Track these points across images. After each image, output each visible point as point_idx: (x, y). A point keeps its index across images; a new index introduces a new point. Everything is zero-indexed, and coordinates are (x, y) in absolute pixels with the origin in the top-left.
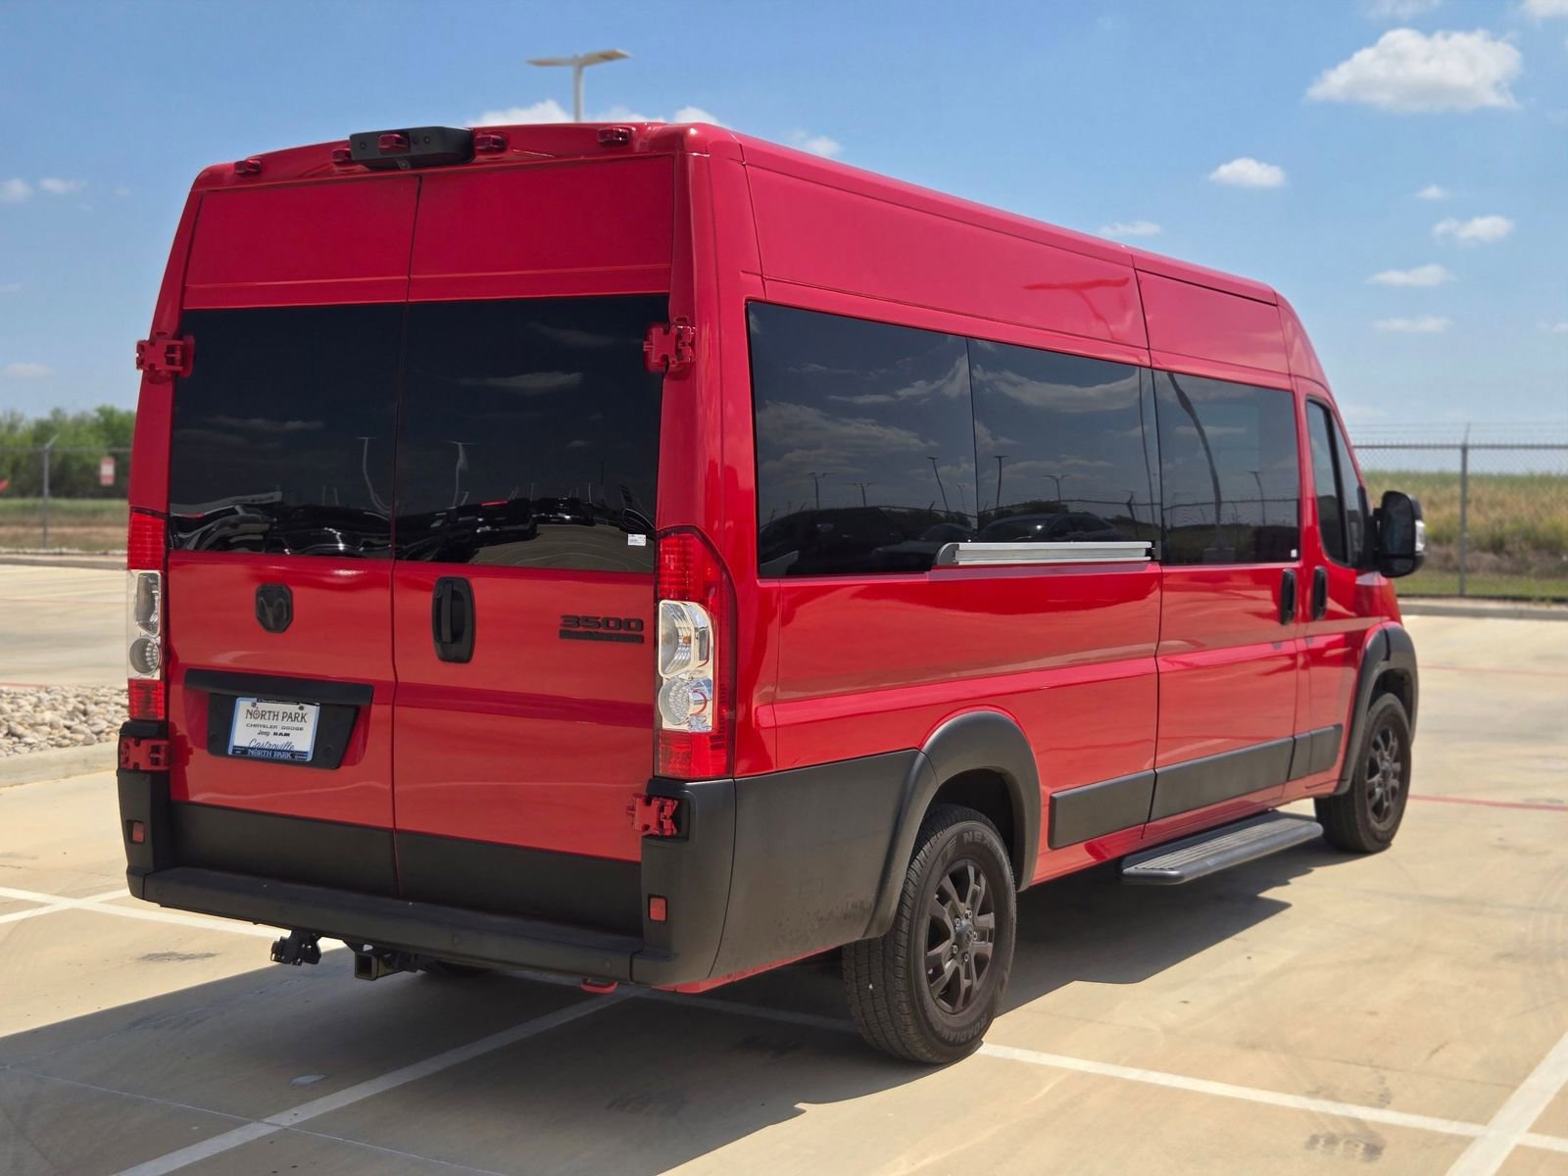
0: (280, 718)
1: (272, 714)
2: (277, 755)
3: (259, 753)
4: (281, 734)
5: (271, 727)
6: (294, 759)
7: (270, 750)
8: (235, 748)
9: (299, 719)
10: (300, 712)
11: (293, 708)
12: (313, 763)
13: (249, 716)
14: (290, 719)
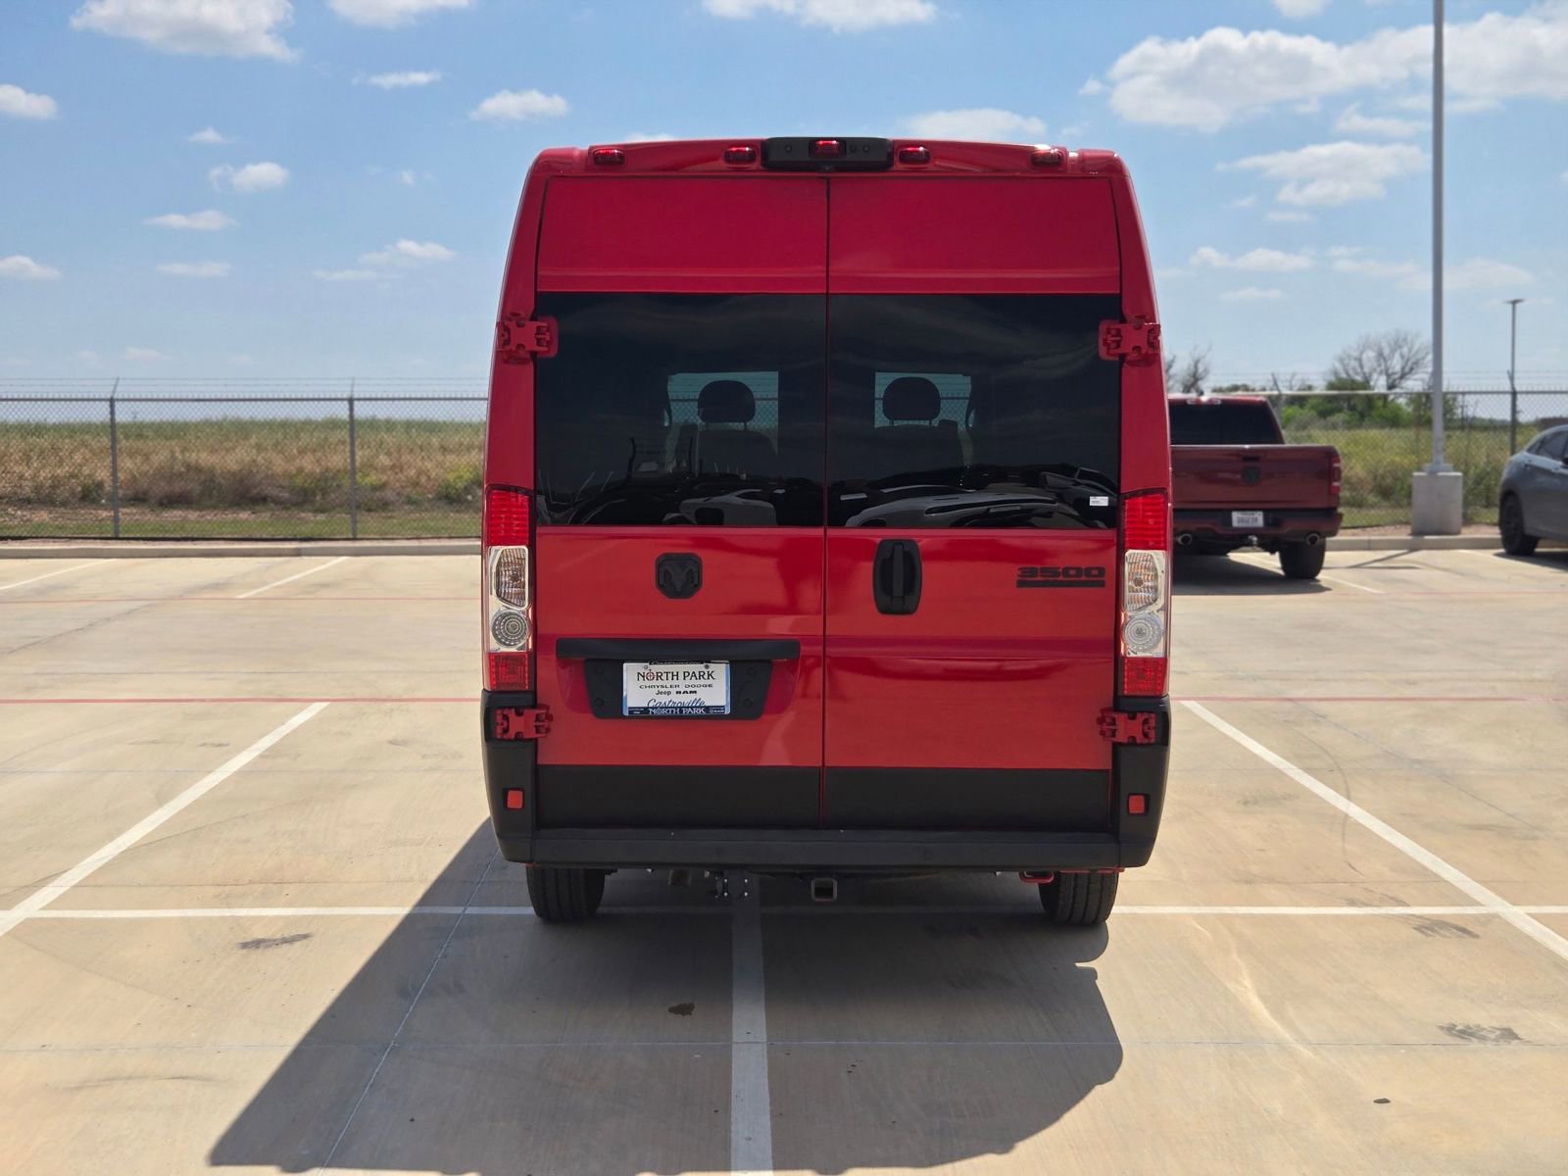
0: (681, 677)
1: (670, 675)
2: (695, 711)
3: (664, 712)
4: (686, 692)
5: (671, 686)
6: (710, 715)
7: (676, 708)
8: (632, 710)
9: (707, 676)
10: (705, 670)
11: (694, 668)
12: (733, 714)
13: (641, 678)
14: (693, 678)
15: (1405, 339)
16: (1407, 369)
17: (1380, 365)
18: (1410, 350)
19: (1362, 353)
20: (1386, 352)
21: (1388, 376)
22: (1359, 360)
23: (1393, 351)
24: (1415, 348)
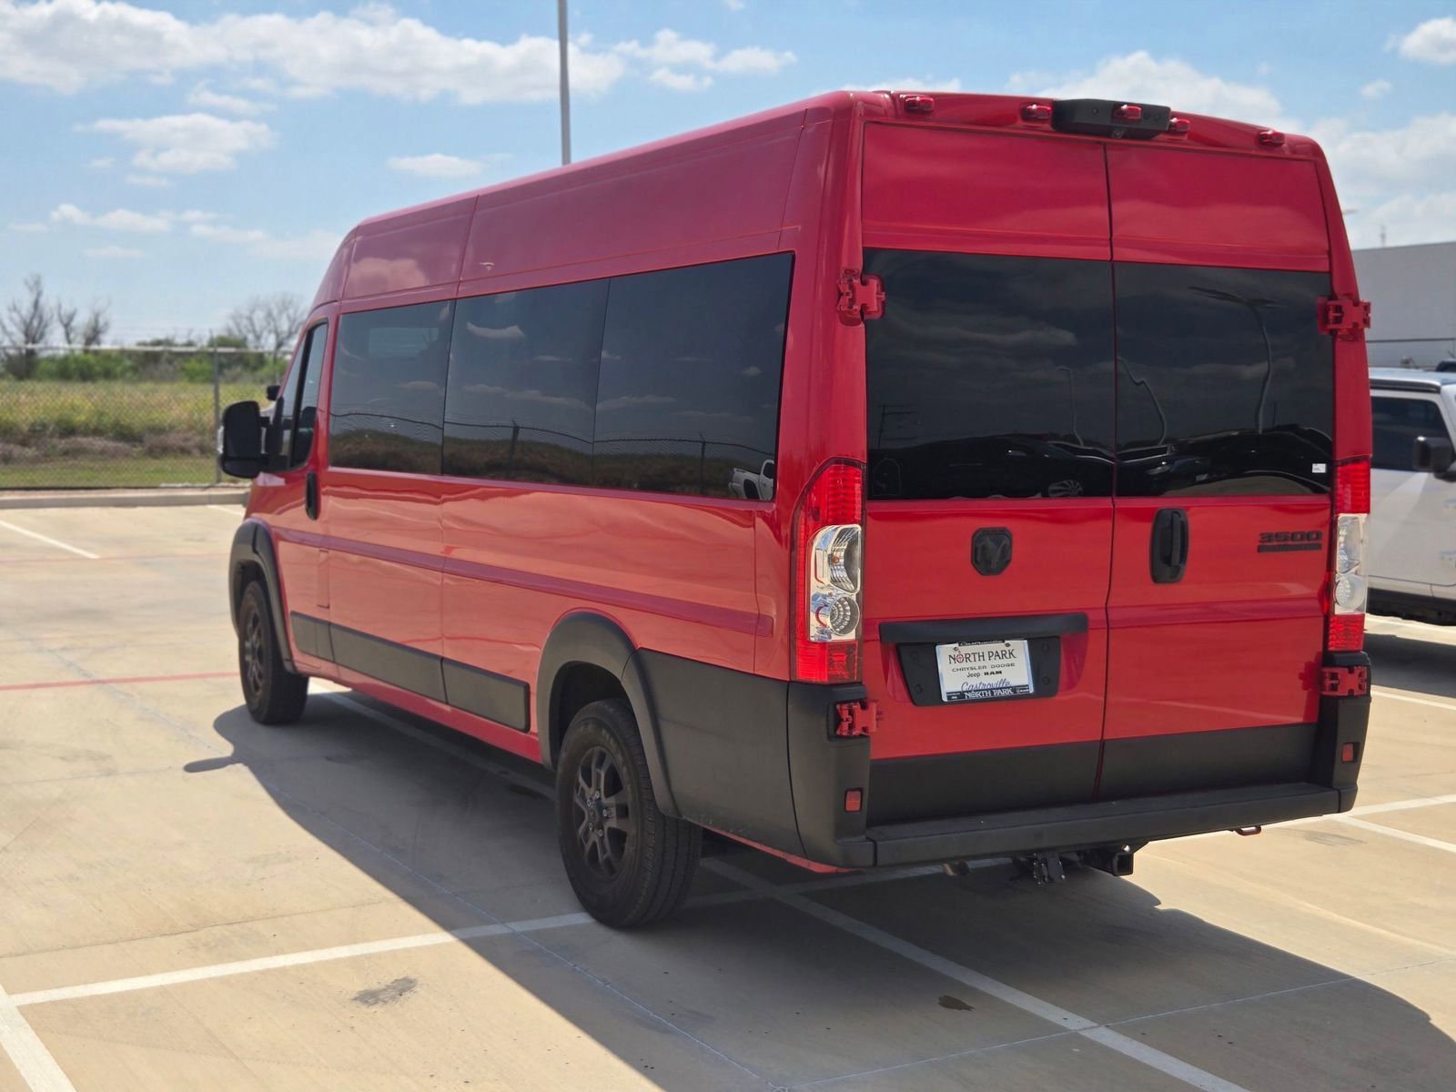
0: (986, 657)
1: (977, 656)
2: (998, 693)
3: (977, 695)
4: (993, 673)
5: (979, 668)
6: (1017, 695)
7: (987, 690)
8: (950, 696)
9: (1008, 655)
10: (1007, 649)
11: (998, 647)
12: (1038, 693)
13: (952, 661)
14: (997, 658)
15: (291, 302)
16: (293, 330)
17: (269, 324)
18: (296, 312)
19: (253, 311)
20: (275, 312)
21: (277, 335)
22: (250, 319)
23: (281, 312)
24: (299, 312)
